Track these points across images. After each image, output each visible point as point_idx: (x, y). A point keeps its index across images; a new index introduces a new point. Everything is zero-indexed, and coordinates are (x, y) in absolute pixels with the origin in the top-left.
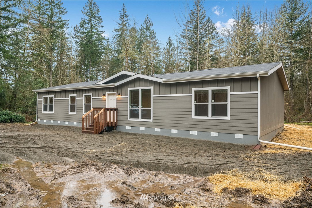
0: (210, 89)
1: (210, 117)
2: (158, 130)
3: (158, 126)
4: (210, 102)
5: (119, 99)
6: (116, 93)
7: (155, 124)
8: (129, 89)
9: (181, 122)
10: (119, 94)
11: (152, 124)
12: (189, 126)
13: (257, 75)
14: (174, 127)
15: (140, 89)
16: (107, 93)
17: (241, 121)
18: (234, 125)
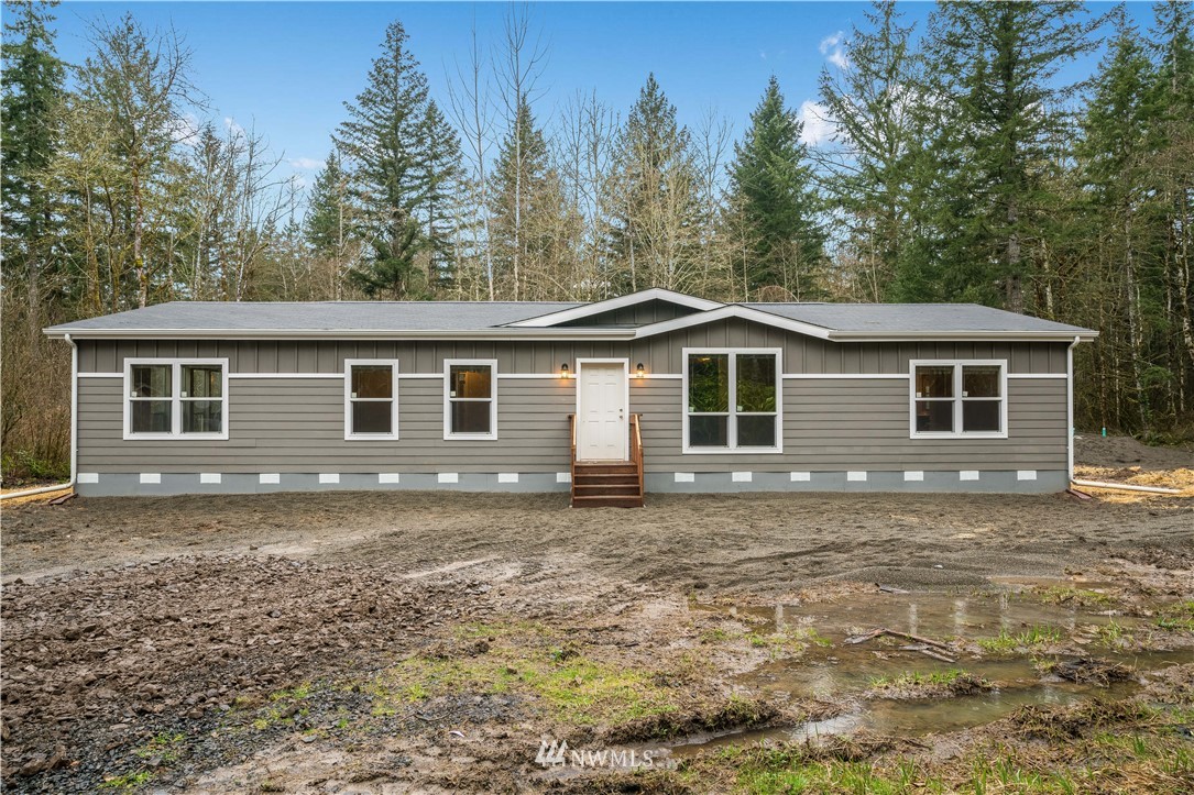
0: (958, 364)
1: (958, 432)
2: (800, 477)
3: (800, 466)
4: (959, 396)
5: (640, 383)
6: (626, 361)
7: (791, 459)
8: (686, 351)
9: (878, 450)
10: (640, 366)
11: (782, 459)
12: (901, 458)
13: (1074, 337)
14: (857, 466)
15: (732, 353)
16: (579, 361)
17: (1031, 441)
18: (1016, 449)
